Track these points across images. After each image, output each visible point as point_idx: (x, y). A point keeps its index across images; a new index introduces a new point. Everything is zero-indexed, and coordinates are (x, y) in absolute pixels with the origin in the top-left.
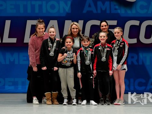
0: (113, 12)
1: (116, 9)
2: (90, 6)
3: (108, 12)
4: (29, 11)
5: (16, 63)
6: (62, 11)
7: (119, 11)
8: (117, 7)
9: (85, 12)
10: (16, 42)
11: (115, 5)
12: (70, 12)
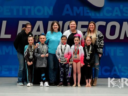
0: (86, 14)
1: (88, 13)
2: (68, 10)
3: (82, 15)
4: (21, 13)
5: (11, 53)
6: (46, 14)
7: (90, 14)
8: (89, 11)
9: (64, 14)
10: (10, 38)
11: (87, 10)
12: (52, 15)
